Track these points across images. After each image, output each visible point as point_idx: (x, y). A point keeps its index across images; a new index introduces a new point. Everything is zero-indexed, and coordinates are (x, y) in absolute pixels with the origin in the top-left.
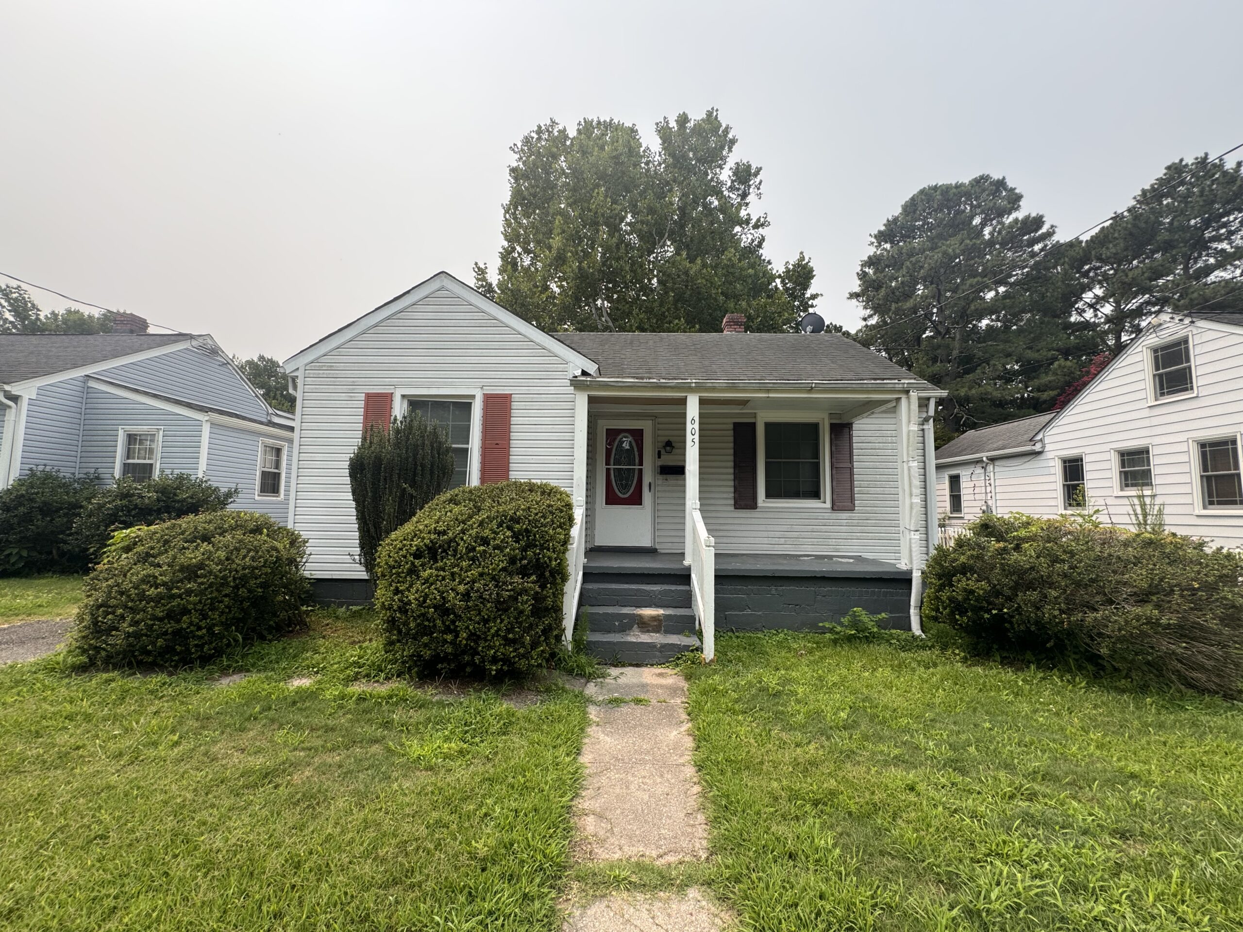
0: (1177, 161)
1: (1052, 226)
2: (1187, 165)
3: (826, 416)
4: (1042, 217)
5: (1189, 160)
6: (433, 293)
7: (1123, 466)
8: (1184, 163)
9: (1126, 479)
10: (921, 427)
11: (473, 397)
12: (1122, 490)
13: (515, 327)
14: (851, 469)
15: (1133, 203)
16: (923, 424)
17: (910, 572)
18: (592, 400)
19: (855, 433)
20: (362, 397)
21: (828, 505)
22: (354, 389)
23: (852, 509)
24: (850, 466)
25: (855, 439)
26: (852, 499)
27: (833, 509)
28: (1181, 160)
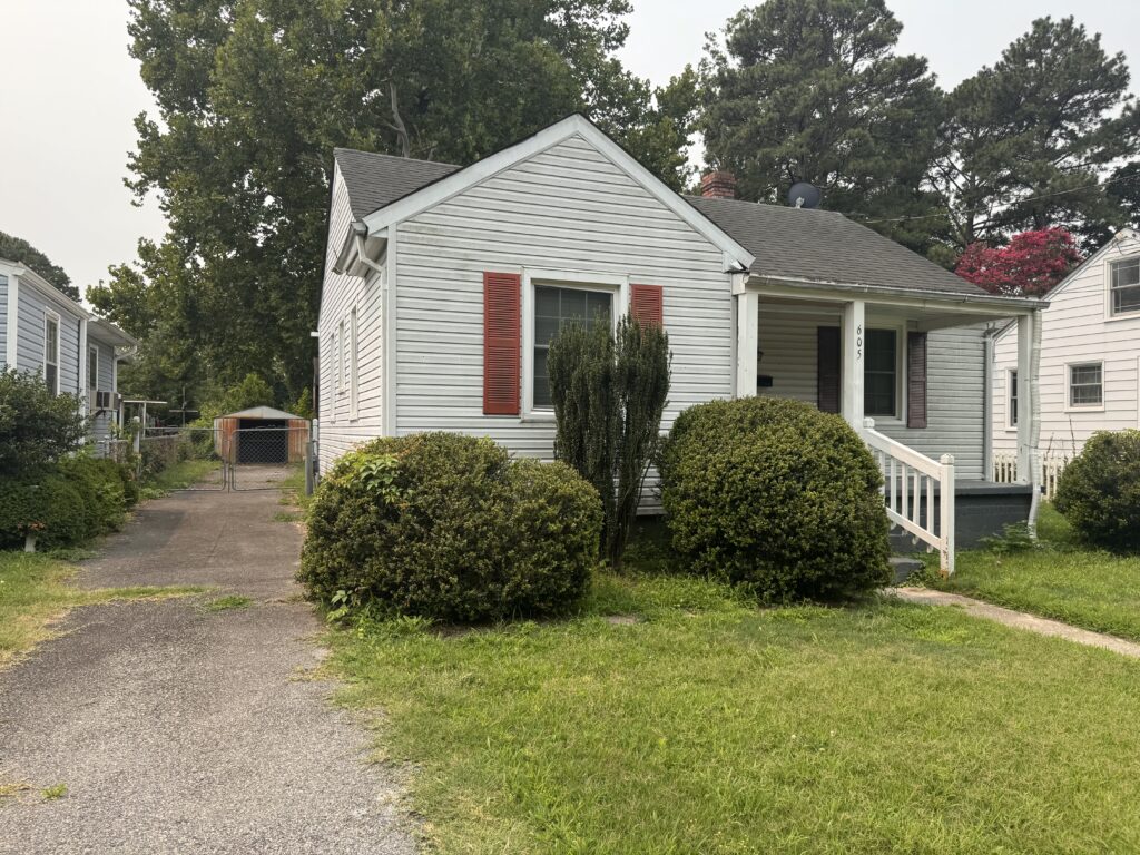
0: (1044, 18)
1: (934, 75)
2: (1053, 25)
3: (904, 324)
4: (925, 61)
5: (1056, 20)
6: (564, 140)
7: (1074, 382)
8: (1050, 22)
9: (1076, 395)
10: (983, 340)
11: (618, 287)
12: (1071, 405)
13: (665, 200)
14: (925, 383)
15: (1001, 59)
16: (985, 337)
17: (1030, 487)
18: (762, 301)
19: (929, 343)
20: (480, 277)
21: (904, 422)
22: (467, 265)
23: (924, 427)
24: (921, 379)
25: (929, 350)
26: (925, 416)
27: (908, 426)
28: (1048, 18)
